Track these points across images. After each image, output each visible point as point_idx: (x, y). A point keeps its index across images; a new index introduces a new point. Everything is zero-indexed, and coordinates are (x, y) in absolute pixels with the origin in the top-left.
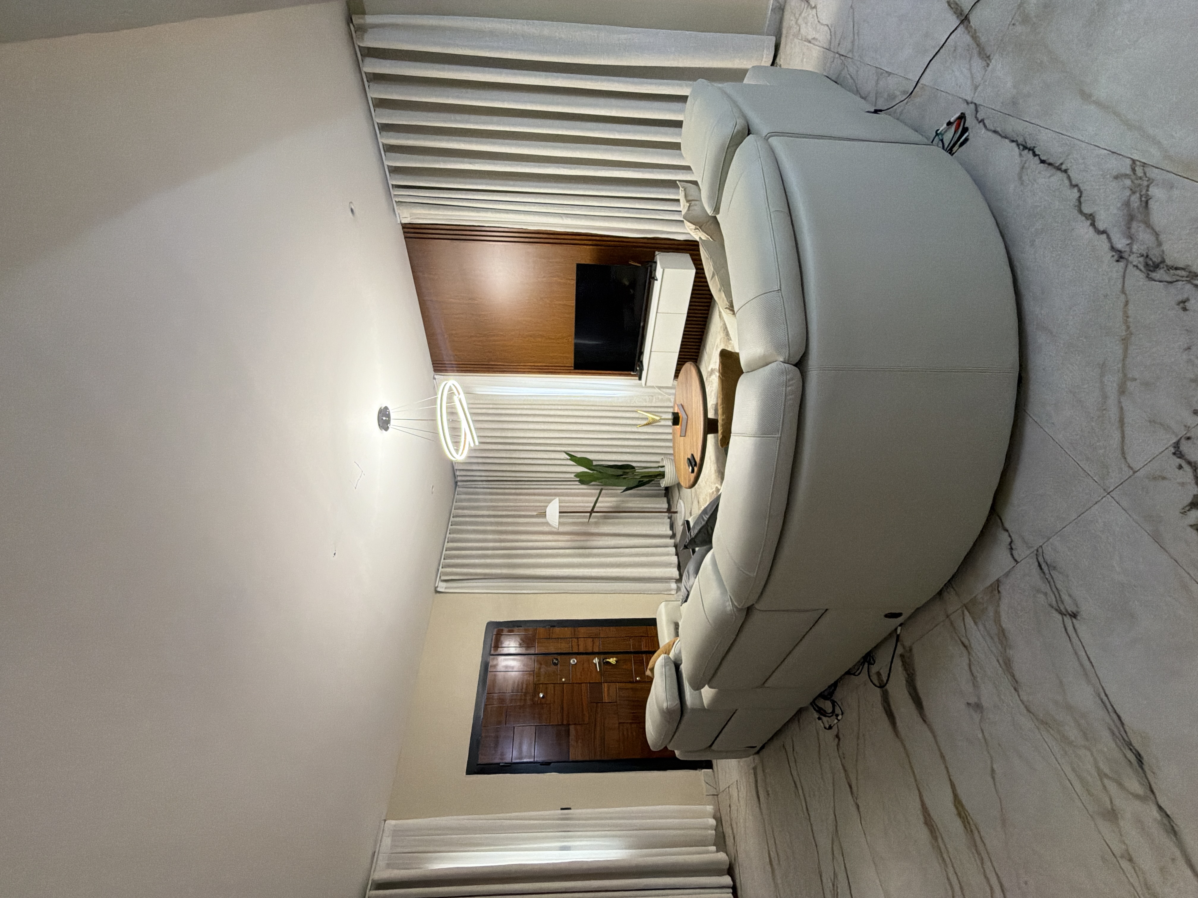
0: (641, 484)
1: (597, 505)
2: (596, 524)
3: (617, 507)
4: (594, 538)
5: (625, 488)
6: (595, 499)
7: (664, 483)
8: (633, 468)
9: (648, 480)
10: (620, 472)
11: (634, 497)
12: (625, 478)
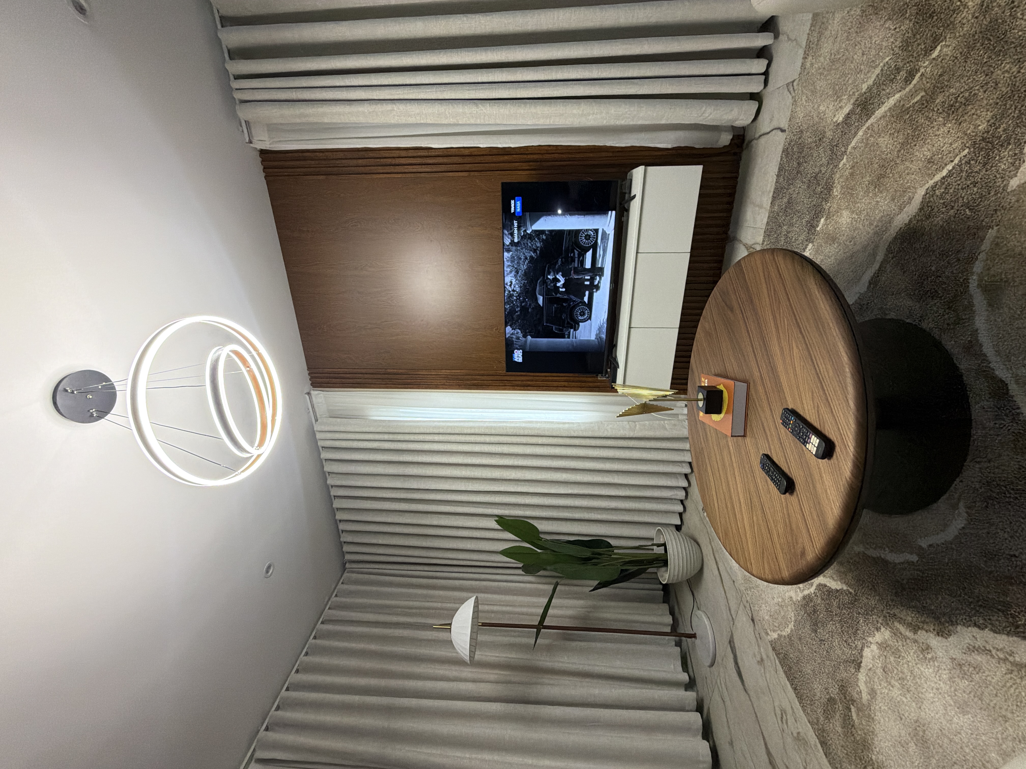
0: (624, 576)
1: (551, 611)
2: (549, 649)
3: (584, 618)
4: (546, 679)
5: (596, 583)
6: (546, 600)
7: (665, 577)
8: (609, 545)
9: (636, 568)
10: (587, 553)
11: (612, 600)
12: (595, 564)
